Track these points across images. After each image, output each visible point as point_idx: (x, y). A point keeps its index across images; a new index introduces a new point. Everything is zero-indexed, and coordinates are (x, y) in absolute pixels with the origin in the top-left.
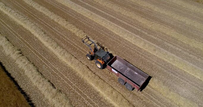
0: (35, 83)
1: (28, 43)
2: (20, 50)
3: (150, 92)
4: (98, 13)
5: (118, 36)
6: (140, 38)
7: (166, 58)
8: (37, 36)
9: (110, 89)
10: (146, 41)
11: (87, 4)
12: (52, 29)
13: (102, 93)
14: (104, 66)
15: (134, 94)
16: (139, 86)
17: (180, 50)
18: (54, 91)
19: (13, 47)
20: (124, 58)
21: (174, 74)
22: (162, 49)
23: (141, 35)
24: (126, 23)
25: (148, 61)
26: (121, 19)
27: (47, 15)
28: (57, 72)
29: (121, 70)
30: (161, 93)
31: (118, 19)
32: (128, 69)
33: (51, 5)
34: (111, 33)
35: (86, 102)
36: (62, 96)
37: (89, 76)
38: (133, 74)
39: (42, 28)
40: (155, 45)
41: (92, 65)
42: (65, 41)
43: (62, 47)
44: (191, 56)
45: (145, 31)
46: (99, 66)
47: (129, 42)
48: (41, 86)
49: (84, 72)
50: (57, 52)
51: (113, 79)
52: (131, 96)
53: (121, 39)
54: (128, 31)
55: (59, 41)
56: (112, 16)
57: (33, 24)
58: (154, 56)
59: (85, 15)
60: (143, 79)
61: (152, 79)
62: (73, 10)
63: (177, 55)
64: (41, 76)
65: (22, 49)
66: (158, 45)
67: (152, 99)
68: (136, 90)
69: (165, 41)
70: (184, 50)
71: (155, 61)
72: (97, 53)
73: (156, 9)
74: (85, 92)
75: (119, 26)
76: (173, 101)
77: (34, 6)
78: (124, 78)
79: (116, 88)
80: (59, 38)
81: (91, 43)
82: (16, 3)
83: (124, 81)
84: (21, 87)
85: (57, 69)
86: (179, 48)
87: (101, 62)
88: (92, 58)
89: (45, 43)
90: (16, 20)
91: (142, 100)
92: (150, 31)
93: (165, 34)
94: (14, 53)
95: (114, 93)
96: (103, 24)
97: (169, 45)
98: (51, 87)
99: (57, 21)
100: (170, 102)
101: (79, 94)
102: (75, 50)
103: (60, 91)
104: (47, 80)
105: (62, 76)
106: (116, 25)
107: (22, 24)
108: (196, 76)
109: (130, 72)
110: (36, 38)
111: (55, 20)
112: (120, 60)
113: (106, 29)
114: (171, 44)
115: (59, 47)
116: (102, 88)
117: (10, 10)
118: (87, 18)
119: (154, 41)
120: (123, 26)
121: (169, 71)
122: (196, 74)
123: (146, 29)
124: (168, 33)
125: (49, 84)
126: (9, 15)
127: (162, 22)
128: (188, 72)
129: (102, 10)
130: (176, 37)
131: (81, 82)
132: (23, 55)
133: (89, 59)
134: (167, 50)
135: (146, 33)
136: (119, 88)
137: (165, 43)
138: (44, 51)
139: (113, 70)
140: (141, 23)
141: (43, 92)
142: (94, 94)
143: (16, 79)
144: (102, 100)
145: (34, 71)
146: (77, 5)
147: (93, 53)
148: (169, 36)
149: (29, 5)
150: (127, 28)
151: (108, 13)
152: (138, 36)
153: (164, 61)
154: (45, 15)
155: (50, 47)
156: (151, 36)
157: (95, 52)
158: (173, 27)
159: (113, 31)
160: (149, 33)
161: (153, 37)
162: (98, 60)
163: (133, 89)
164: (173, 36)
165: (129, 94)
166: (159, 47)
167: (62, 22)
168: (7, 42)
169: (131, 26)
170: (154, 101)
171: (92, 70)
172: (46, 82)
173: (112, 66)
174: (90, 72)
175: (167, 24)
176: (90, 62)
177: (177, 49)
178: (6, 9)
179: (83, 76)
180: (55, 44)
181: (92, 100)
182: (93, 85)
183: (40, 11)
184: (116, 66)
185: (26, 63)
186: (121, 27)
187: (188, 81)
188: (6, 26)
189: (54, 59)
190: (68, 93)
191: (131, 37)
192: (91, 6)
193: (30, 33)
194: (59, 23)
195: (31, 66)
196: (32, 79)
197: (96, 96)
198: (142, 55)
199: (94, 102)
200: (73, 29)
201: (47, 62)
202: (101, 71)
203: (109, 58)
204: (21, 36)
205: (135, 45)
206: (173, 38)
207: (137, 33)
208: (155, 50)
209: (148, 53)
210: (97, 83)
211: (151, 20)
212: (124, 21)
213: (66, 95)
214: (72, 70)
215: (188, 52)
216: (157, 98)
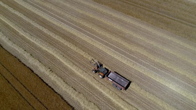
0: (64, 89)
1: (54, 63)
2: (49, 68)
3: (130, 90)
4: (96, 39)
5: (111, 56)
6: (124, 56)
7: (140, 70)
8: (59, 58)
9: (108, 90)
10: (128, 59)
11: (88, 32)
12: (67, 52)
13: (104, 93)
14: (104, 77)
15: (122, 92)
16: (124, 87)
17: (149, 64)
18: (77, 93)
19: (45, 66)
20: (115, 71)
21: (144, 79)
22: (138, 64)
23: (125, 54)
24: (115, 46)
25: (130, 72)
26: (112, 44)
27: (62, 42)
28: (76, 81)
29: (114, 79)
30: (136, 91)
31: (110, 43)
32: (118, 78)
33: (63, 34)
34: (106, 54)
35: (95, 98)
36: (81, 95)
37: (95, 83)
38: (121, 81)
39: (60, 52)
40: (133, 61)
41: (96, 76)
42: (77, 61)
43: (76, 65)
44: (155, 67)
45: (128, 52)
46: (101, 77)
47: (117, 60)
48: (68, 90)
49: (92, 81)
50: (74, 69)
51: (109, 84)
52: (120, 93)
53: (113, 58)
54: (117, 52)
55: (74, 61)
56: (106, 41)
57: (54, 50)
58: (133, 68)
59: (87, 41)
60: (126, 83)
61: (131, 83)
62: (79, 37)
63: (147, 67)
64: (67, 85)
65: (51, 68)
66: (136, 61)
67: (132, 94)
68: (123, 89)
69: (140, 58)
70: (151, 64)
71: (134, 72)
72: (99, 69)
73: (135, 35)
74: (94, 92)
75: (111, 49)
76: (143, 95)
77: (51, 35)
78: (116, 84)
79: (111, 89)
80: (73, 59)
81: (95, 63)
82: (38, 33)
83: (115, 85)
84: (56, 91)
85: (76, 79)
86: (148, 63)
87: (102, 74)
88: (96, 72)
89: (65, 63)
90: (41, 46)
91: (126, 95)
92: (131, 52)
93: (140, 54)
94: (47, 71)
95: (110, 92)
96: (101, 48)
97: (142, 61)
98: (75, 91)
99: (70, 47)
100: (141, 95)
101: (90, 94)
102: (84, 66)
103: (80, 93)
104: (71, 87)
105: (79, 84)
106: (109, 48)
107: (46, 50)
108: (156, 80)
109: (119, 79)
110: (58, 60)
111: (68, 46)
112: (113, 73)
113: (103, 51)
114: (143, 60)
115: (74, 66)
116: (104, 90)
117: (35, 39)
118: (89, 43)
119: (133, 59)
120: (114, 48)
121: (141, 78)
122: (157, 79)
123: (128, 50)
124: (141, 53)
125: (72, 89)
126: (35, 42)
127: (138, 45)
128: (152, 78)
129: (99, 37)
130: (146, 55)
131: (91, 87)
132: (52, 72)
133: (94, 72)
134: (141, 64)
135: (128, 53)
136: (113, 89)
137: (140, 59)
138: (65, 68)
139: (109, 79)
140: (125, 46)
141: (70, 94)
142: (99, 93)
143: (52, 87)
144: (104, 96)
145: (62, 81)
146: (81, 33)
147: (96, 69)
148: (142, 55)
149: (47, 34)
150: (116, 50)
151: (103, 39)
152: (123, 56)
153: (139, 72)
154: (60, 42)
155: (68, 66)
156: (131, 55)
157: (98, 68)
158: (145, 48)
159: (107, 53)
160: (130, 53)
161: (132, 55)
162: (100, 73)
163: (121, 89)
164: (145, 55)
165: (119, 92)
166: (136, 63)
167: (73, 47)
168: (40, 63)
169: (118, 48)
170: (133, 95)
171: (97, 79)
172: (71, 88)
173: (108, 76)
174: (96, 81)
175: (142, 46)
176: (94, 74)
177: (147, 63)
178: (32, 38)
179: (92, 83)
180: (72, 64)
181: (99, 97)
182: (98, 88)
183: (57, 39)
184: (111, 76)
185: (56, 77)
186: (112, 50)
187: (152, 83)
188: (36, 51)
189: (72, 73)
190: (84, 94)
191: (119, 56)
192: (91, 34)
193: (53, 56)
194: (71, 48)
195: (60, 78)
196: (62, 86)
197: (100, 94)
198: (126, 68)
199: (100, 98)
200: (81, 52)
201: (68, 75)
202: (102, 80)
203: (106, 72)
204: (48, 58)
205: (121, 62)
206: (145, 56)
207: (123, 53)
208: (133, 65)
209: (129, 67)
210: (101, 87)
211: (131, 43)
212: (114, 45)
213: (83, 95)
214: (85, 80)
215: (153, 65)
216: (134, 93)
